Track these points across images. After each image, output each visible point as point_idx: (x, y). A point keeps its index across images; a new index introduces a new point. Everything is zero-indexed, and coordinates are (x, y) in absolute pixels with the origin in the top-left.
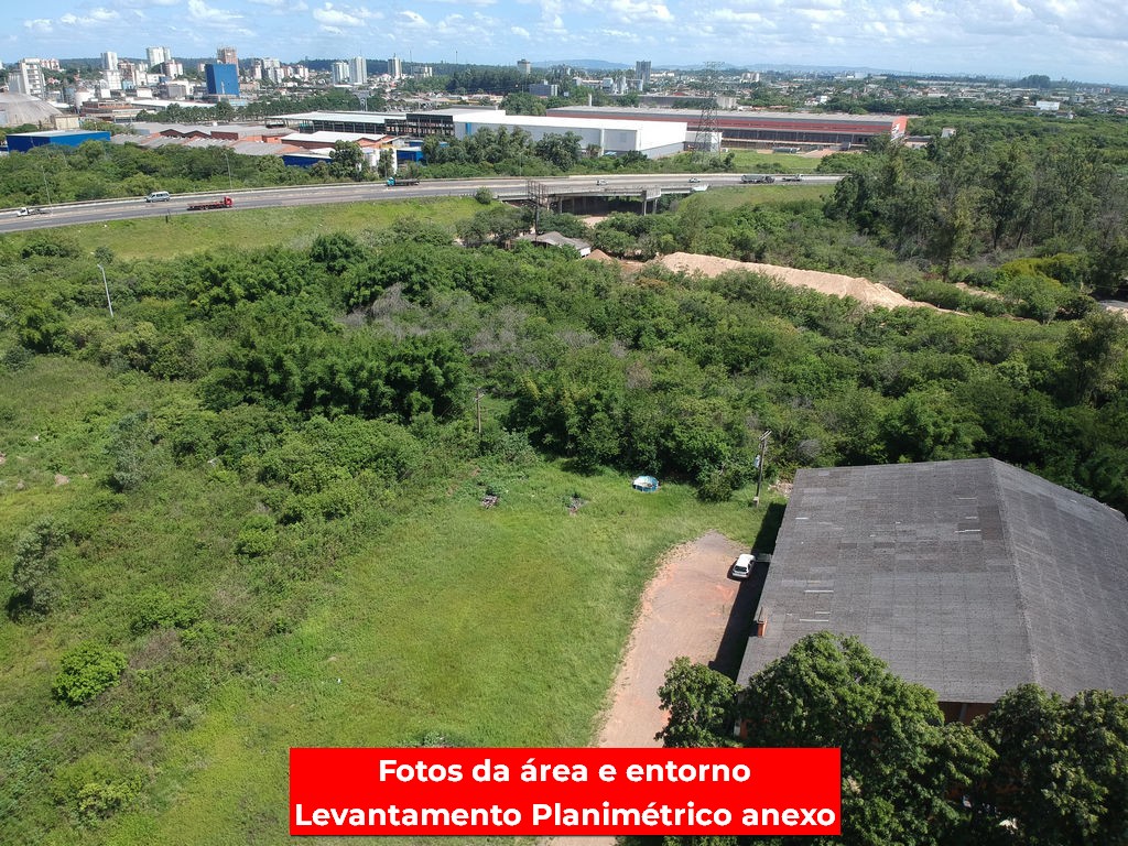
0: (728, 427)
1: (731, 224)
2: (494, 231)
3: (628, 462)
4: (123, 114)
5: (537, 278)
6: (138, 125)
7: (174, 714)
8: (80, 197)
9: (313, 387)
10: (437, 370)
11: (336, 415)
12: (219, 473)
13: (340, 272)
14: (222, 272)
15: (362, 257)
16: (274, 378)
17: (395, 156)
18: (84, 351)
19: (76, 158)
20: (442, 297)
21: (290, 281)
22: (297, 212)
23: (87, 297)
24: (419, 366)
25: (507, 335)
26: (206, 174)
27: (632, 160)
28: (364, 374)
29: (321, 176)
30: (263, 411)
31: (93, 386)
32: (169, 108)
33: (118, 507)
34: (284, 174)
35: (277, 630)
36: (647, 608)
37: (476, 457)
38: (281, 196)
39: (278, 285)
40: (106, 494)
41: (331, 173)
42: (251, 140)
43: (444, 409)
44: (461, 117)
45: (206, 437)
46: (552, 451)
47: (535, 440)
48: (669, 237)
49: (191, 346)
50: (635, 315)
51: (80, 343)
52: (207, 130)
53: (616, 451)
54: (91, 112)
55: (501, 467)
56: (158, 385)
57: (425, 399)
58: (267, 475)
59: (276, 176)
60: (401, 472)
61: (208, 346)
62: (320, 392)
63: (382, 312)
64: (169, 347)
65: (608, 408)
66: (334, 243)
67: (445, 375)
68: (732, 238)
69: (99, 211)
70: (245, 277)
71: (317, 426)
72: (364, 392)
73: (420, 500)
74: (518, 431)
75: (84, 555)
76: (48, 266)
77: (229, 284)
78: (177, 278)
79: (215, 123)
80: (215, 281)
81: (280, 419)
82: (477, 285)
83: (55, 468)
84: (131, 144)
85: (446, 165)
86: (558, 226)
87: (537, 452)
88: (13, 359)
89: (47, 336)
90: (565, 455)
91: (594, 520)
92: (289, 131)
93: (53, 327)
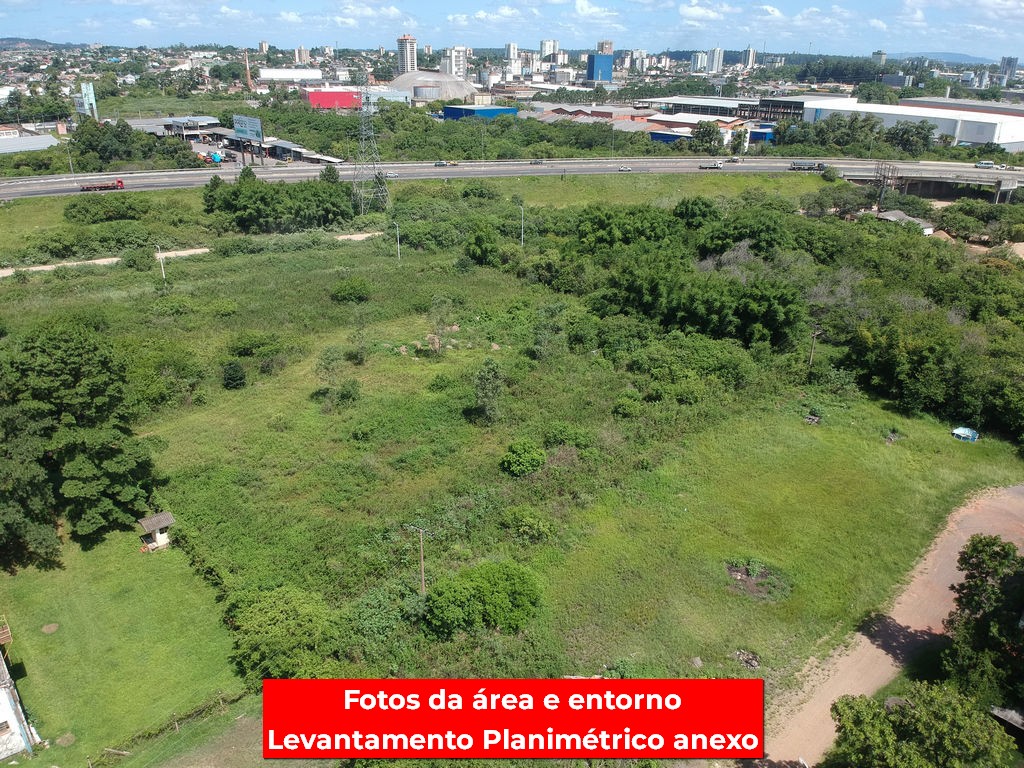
2: (836, 205)
3: (951, 411)
4: (522, 95)
5: (879, 247)
6: (536, 104)
7: (575, 496)
8: (501, 157)
9: (676, 309)
10: (781, 309)
11: (689, 333)
12: (600, 360)
13: (696, 228)
14: (608, 219)
15: (716, 217)
16: (647, 298)
17: (748, 135)
18: (507, 266)
19: (493, 127)
20: (786, 256)
21: (658, 231)
22: (662, 178)
23: (508, 229)
24: (766, 304)
25: (843, 291)
26: (589, 145)
27: (989, 151)
28: (718, 304)
29: (681, 150)
30: (635, 321)
31: (513, 290)
32: (559, 91)
33: (532, 368)
34: (650, 148)
35: (642, 466)
36: (951, 526)
37: (804, 384)
38: (649, 165)
39: (648, 232)
40: (527, 359)
41: (690, 148)
42: (623, 118)
43: (779, 340)
44: (811, 103)
45: (593, 333)
46: (875, 393)
47: (864, 383)
49: (583, 270)
50: (975, 290)
51: (505, 260)
52: (588, 110)
53: (941, 399)
54: (498, 92)
55: (825, 396)
56: (556, 295)
57: (766, 331)
58: (633, 366)
59: (644, 148)
60: (739, 382)
61: (592, 272)
62: (681, 314)
63: (729, 263)
64: (568, 269)
65: (940, 361)
66: (695, 203)
67: (786, 314)
70: (624, 224)
71: (676, 338)
72: (715, 317)
73: (752, 407)
74: (844, 369)
76: (481, 205)
77: (611, 228)
78: (569, 221)
79: (594, 104)
80: (602, 225)
81: (646, 329)
82: (817, 248)
83: (491, 339)
84: (534, 119)
85: (794, 146)
86: (902, 206)
87: (860, 389)
88: (462, 265)
89: (485, 252)
90: (887, 397)
91: (908, 452)
92: (654, 112)
93: (490, 246)
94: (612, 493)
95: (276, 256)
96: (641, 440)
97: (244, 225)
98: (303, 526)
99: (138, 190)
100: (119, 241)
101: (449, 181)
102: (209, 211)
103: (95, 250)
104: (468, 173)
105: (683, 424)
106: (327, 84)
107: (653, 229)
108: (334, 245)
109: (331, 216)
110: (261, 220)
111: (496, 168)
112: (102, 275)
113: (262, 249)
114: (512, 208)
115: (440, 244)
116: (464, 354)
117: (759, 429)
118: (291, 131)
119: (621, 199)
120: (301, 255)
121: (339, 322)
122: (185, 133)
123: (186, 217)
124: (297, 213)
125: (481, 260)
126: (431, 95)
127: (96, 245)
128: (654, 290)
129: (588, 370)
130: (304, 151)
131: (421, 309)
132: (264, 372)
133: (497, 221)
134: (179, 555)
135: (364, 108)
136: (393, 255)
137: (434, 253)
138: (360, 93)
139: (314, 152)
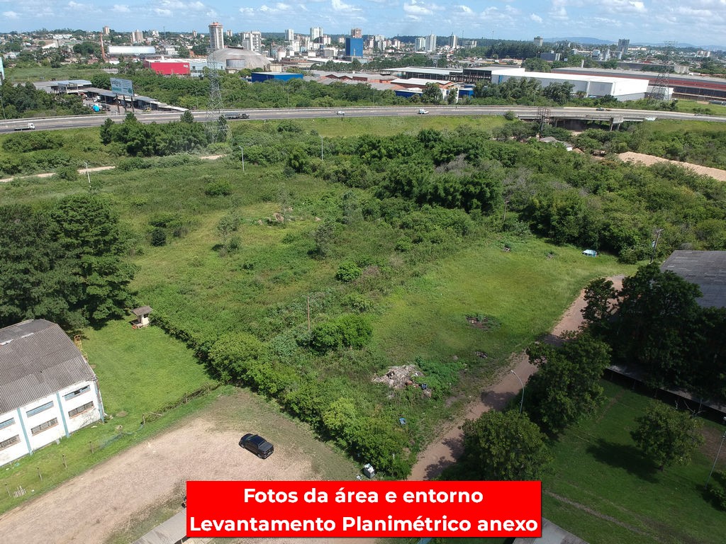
0: (641, 229)
1: (667, 140)
2: (514, 134)
3: (582, 241)
4: (303, 65)
5: (542, 157)
6: (315, 72)
7: (381, 290)
8: (298, 106)
9: (425, 195)
10: (488, 190)
11: (435, 206)
12: (383, 223)
13: (431, 148)
14: (378, 143)
15: (442, 141)
16: (406, 188)
17: (458, 92)
18: (316, 173)
19: (288, 88)
20: (485, 162)
21: (408, 150)
23: (313, 151)
24: (479, 187)
25: (521, 182)
26: (356, 99)
27: (607, 101)
28: (452, 190)
29: (416, 102)
30: (402, 201)
31: (322, 188)
32: (328, 63)
33: (344, 229)
34: (396, 100)
35: (415, 275)
37: (501, 231)
38: (397, 111)
39: (403, 151)
41: (422, 100)
42: (375, 81)
43: (486, 207)
44: (496, 72)
45: (377, 208)
46: (540, 234)
47: (534, 229)
48: (625, 144)
49: (366, 173)
50: (595, 178)
51: (314, 170)
52: (351, 76)
53: (576, 235)
54: (287, 64)
55: (513, 237)
56: (350, 189)
57: (479, 203)
58: (404, 226)
59: (392, 101)
60: (464, 231)
61: (370, 175)
62: (429, 197)
63: (453, 168)
64: (357, 173)
65: (576, 214)
66: (429, 133)
67: (491, 192)
68: (666, 148)
69: (310, 113)
70: (388, 146)
71: (427, 209)
73: (472, 244)
74: (523, 222)
75: (335, 243)
76: (291, 136)
77: (380, 149)
78: (351, 146)
79: (354, 72)
80: (374, 146)
81: (409, 205)
82: (505, 159)
83: (314, 214)
84: (314, 82)
85: (487, 98)
86: (553, 134)
87: (533, 233)
88: (287, 173)
89: (301, 164)
90: (547, 237)
91: (560, 263)
92: (394, 77)
93: (304, 161)
94: (401, 288)
95: (161, 170)
96: (413, 262)
97: (132, 151)
98: (226, 311)
99: (53, 129)
100: (50, 162)
101: (267, 121)
102: (106, 142)
103: (34, 169)
104: (279, 116)
105: (435, 254)
106: (163, 57)
107: (406, 149)
108: (198, 163)
109: (193, 144)
110: (145, 148)
111: (297, 113)
112: (44, 183)
113: (150, 166)
114: (313, 138)
115: (269, 160)
116: (299, 223)
117: (477, 255)
118: (146, 90)
119: (382, 133)
120: (178, 169)
121: (214, 207)
122: (68, 92)
123: (92, 146)
124: (170, 143)
125: (299, 170)
126: (239, 66)
127: (34, 165)
128: (409, 183)
129: (376, 229)
130: (159, 103)
131: (265, 199)
132: (175, 236)
133: (306, 146)
134: (156, 329)
135: (193, 74)
136: (239, 168)
137: (266, 166)
138: (188, 64)
139: (166, 104)
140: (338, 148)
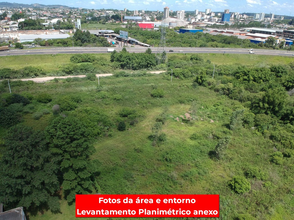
4: (202, 25)
6: (208, 28)
8: (201, 46)
12: (257, 132)
13: (280, 77)
14: (248, 72)
17: (285, 42)
18: (210, 87)
19: (195, 36)
22: (259, 56)
26: (229, 43)
29: (262, 46)
30: (271, 117)
32: (214, 24)
33: (230, 133)
34: (251, 45)
39: (263, 78)
40: (226, 129)
41: (265, 46)
42: (237, 34)
45: (253, 120)
51: (209, 84)
52: (225, 31)
54: (195, 24)
56: (231, 100)
59: (248, 45)
61: (245, 94)
64: (236, 91)
66: (279, 68)
69: (206, 50)
70: (254, 75)
71: (289, 127)
76: (197, 63)
77: (249, 76)
78: (229, 71)
79: (226, 29)
80: (245, 74)
81: (275, 121)
83: (210, 117)
84: (208, 34)
88: (194, 86)
89: (203, 81)
92: (247, 32)
93: (204, 79)
95: (133, 78)
97: (122, 66)
99: (92, 53)
100: (86, 70)
101: (185, 54)
102: (112, 61)
103: (78, 72)
104: (191, 51)
106: (144, 21)
108: (150, 75)
109: (149, 65)
111: (200, 50)
112: (80, 81)
113: (128, 76)
115: (184, 76)
116: (200, 123)
118: (135, 36)
119: (249, 65)
120: (140, 78)
121: (154, 105)
122: (105, 35)
123: (105, 63)
124: (139, 64)
125: (200, 84)
126: (174, 25)
127: (79, 71)
130: (138, 42)
131: (181, 102)
132: (131, 124)
133: (205, 70)
135: (155, 29)
136: (169, 80)
137: (183, 80)
138: (153, 24)
139: (141, 42)
140: (223, 72)
